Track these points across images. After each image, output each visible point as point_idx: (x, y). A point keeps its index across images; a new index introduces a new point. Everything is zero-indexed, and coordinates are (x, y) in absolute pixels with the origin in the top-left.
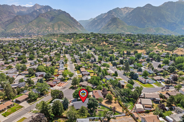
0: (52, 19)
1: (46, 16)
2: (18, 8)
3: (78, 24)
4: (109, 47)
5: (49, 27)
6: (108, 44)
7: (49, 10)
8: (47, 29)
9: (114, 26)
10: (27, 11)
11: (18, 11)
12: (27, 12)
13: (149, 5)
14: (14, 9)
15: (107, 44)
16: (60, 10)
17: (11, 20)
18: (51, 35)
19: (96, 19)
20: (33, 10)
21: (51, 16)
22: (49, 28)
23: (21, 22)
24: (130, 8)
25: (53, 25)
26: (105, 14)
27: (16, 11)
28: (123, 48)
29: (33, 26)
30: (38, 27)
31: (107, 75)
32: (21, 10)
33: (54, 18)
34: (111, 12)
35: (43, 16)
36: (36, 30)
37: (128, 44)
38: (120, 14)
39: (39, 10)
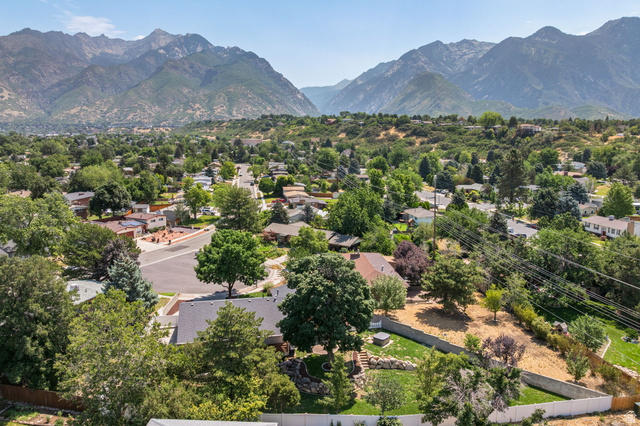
0: (208, 78)
1: (187, 67)
2: (96, 43)
3: (297, 98)
4: (411, 144)
5: (194, 103)
6: (407, 136)
7: (199, 49)
8: (190, 111)
9: (425, 102)
10: (125, 53)
11: (98, 54)
12: (126, 56)
14: (84, 46)
15: (401, 135)
16: (237, 49)
17: (69, 80)
18: (199, 124)
19: (360, 82)
20: (144, 50)
21: (205, 68)
22: (197, 105)
23: (103, 89)
24: (483, 44)
25: (211, 98)
26: (393, 62)
27: (89, 53)
28: (470, 145)
29: (144, 99)
30: (160, 103)
31: (416, 207)
32: (106, 50)
33: (215, 73)
34: (414, 56)
35: (176, 68)
36: (150, 115)
37: (488, 131)
38: (444, 62)
39: (163, 48)
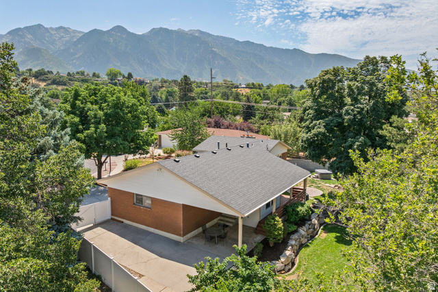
6: (48, 85)
13: (119, 29)
24: (74, 31)
34: (21, 32)
38: (46, 41)
